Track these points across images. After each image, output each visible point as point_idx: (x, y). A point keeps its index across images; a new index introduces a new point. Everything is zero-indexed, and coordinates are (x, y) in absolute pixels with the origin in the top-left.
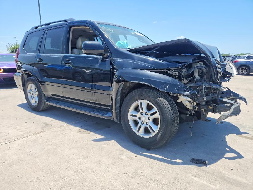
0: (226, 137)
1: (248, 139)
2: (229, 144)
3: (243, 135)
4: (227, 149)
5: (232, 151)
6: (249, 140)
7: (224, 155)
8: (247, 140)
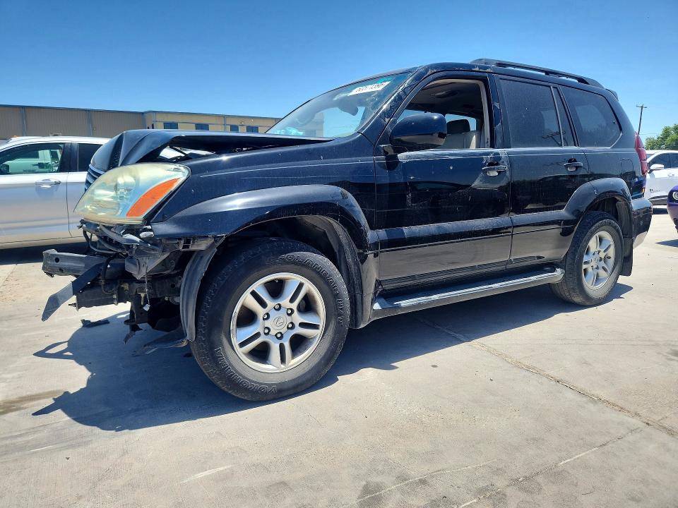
0: (90, 374)
1: (31, 396)
2: (72, 363)
3: (50, 402)
4: (71, 354)
5: (59, 355)
6: (28, 393)
7: (68, 345)
8: (35, 391)
